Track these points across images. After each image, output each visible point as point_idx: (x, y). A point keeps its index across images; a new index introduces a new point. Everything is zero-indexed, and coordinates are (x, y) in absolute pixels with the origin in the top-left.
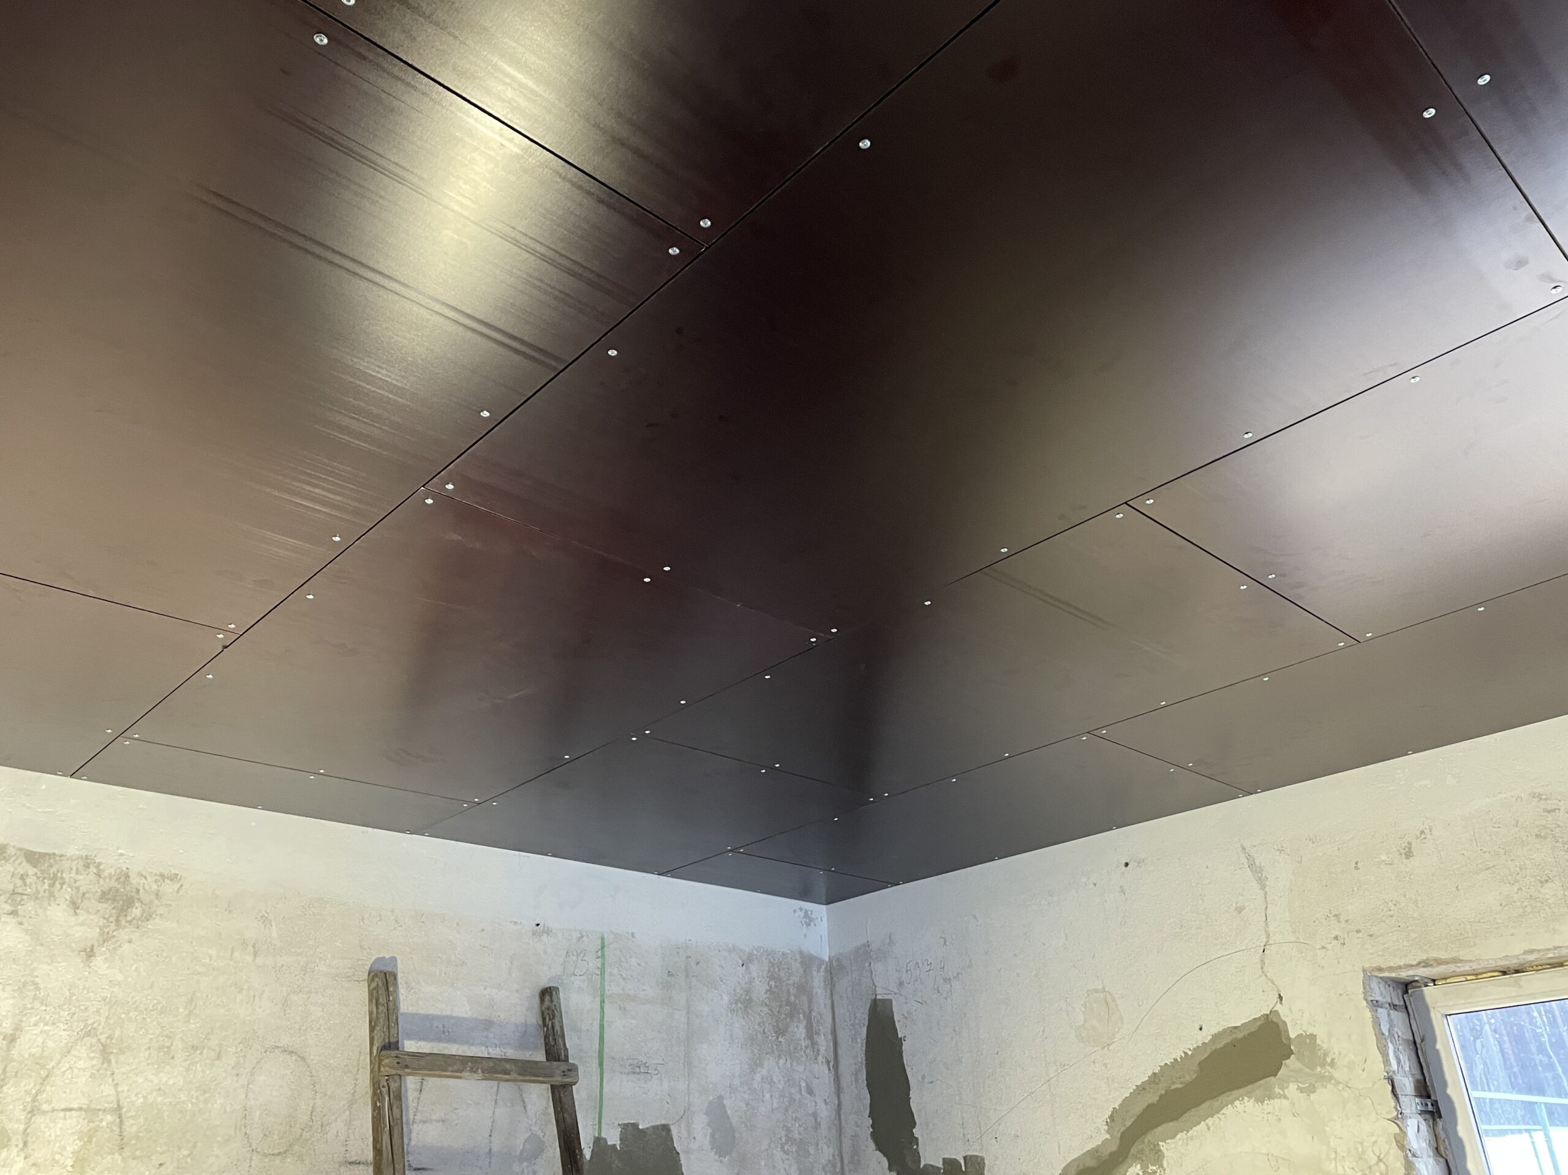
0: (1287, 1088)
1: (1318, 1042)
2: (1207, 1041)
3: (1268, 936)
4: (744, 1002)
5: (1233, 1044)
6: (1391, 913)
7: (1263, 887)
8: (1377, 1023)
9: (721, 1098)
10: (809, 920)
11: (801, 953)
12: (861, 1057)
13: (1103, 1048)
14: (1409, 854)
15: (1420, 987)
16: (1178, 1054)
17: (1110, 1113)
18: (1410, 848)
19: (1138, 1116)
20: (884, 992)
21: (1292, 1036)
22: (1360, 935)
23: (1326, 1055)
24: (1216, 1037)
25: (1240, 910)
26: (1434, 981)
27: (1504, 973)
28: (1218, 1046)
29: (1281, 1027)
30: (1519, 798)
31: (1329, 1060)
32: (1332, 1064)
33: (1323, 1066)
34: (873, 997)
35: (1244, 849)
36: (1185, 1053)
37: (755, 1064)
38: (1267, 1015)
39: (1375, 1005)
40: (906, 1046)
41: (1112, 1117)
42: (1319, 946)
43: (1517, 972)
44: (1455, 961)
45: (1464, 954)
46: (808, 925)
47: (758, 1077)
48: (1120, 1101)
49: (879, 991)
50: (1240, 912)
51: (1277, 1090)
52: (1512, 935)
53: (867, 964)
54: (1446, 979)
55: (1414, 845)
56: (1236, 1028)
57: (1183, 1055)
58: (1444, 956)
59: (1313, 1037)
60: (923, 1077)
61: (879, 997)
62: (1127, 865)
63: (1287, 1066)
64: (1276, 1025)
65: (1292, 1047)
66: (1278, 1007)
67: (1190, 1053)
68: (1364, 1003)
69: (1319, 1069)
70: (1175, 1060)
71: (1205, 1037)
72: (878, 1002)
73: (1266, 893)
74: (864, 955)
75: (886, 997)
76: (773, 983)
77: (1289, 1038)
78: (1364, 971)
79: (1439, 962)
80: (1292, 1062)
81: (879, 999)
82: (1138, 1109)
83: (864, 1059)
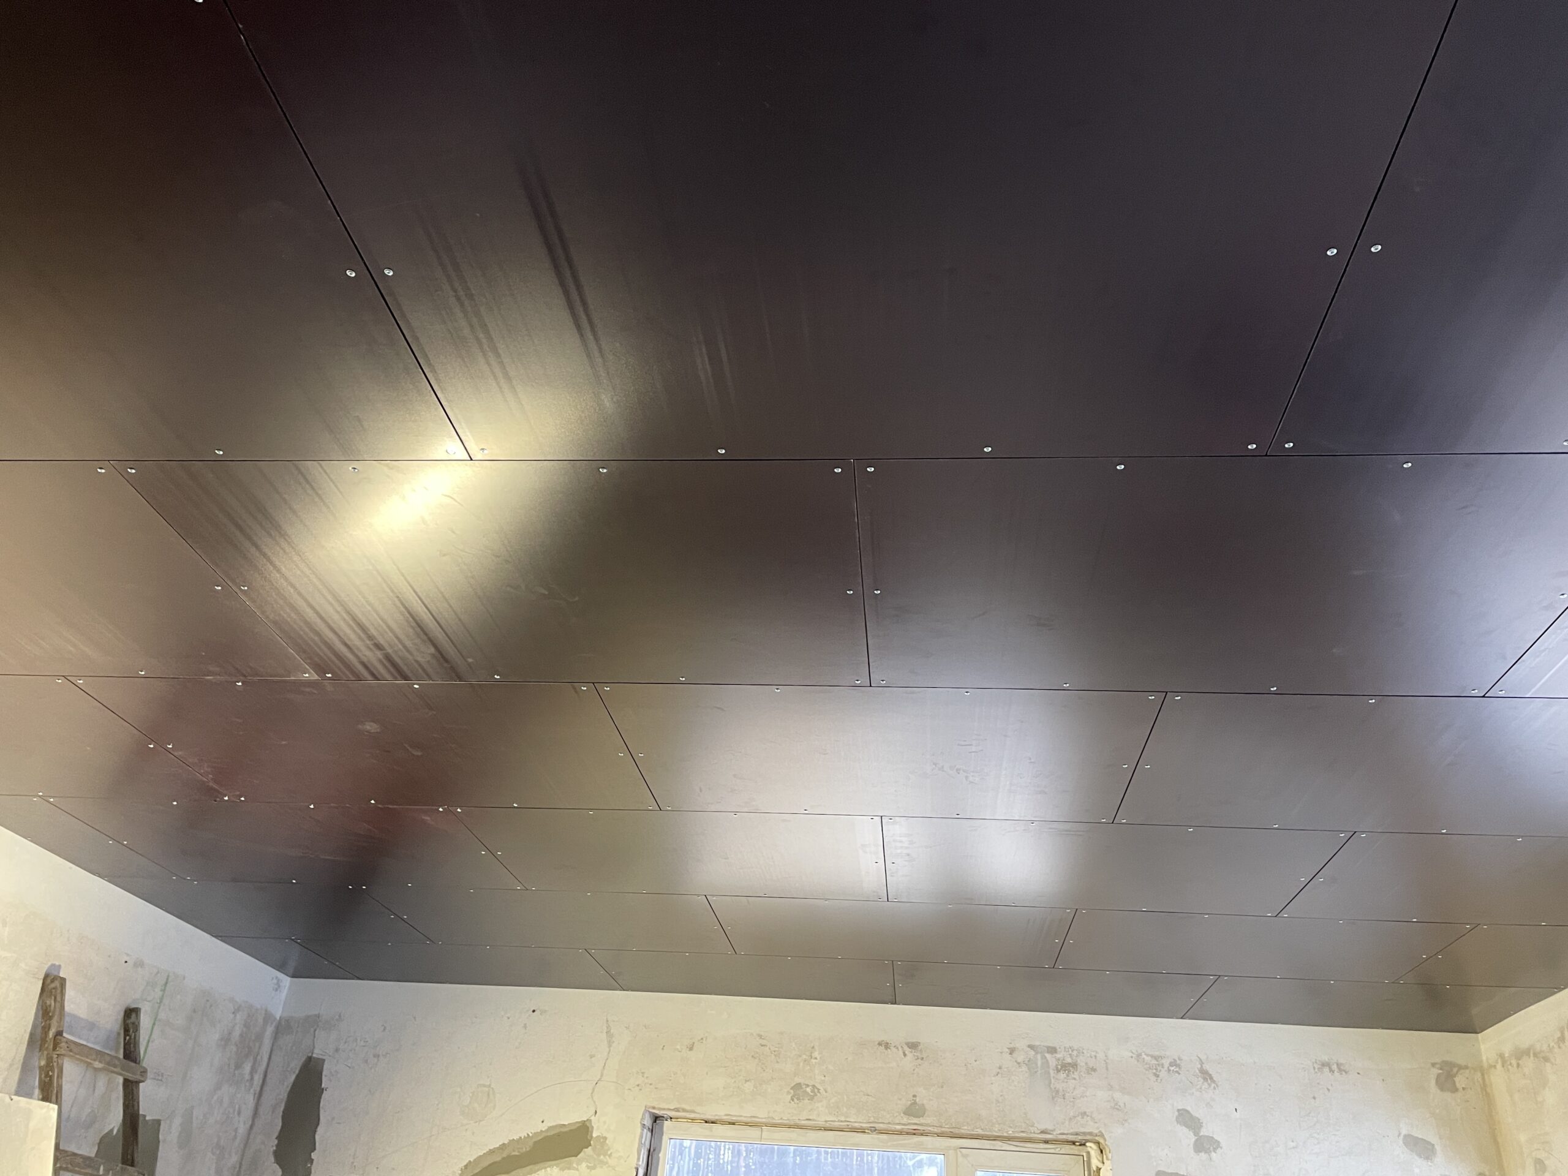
0: (580, 1165)
1: (607, 1142)
2: (544, 1130)
3: (602, 1075)
4: (225, 1041)
5: (559, 1135)
6: (670, 1078)
7: (610, 1046)
8: (641, 1136)
9: (193, 1107)
10: (278, 987)
11: (266, 1010)
12: (284, 1095)
13: (476, 1122)
14: (691, 1049)
15: (663, 1120)
16: (523, 1135)
17: (465, 1163)
18: (693, 1046)
19: (484, 1169)
20: (321, 1052)
21: (594, 1135)
22: (651, 1086)
23: (609, 1150)
24: (550, 1128)
25: (592, 1057)
26: (671, 1118)
27: (706, 1122)
28: (549, 1134)
29: (590, 1129)
30: (752, 1034)
31: (609, 1153)
32: (610, 1156)
33: (604, 1156)
34: (310, 1055)
35: (607, 1021)
36: (528, 1135)
37: (218, 1087)
38: (585, 1121)
39: (644, 1126)
40: (325, 1096)
41: (466, 1166)
42: (627, 1088)
43: (712, 1123)
44: (693, 1112)
45: (698, 1109)
46: (277, 990)
47: (215, 1098)
48: (475, 1157)
49: (316, 1051)
50: (591, 1058)
51: (575, 1165)
52: (723, 1104)
53: (312, 1030)
54: (677, 1118)
55: (695, 1044)
56: (565, 1125)
57: (526, 1136)
58: (688, 1108)
59: (605, 1138)
60: (333, 1119)
61: (314, 1055)
62: (534, 1011)
63: (585, 1152)
64: (588, 1128)
65: (592, 1142)
66: (593, 1118)
67: (531, 1135)
68: (640, 1124)
69: (602, 1157)
70: (521, 1138)
71: (544, 1127)
72: (312, 1060)
73: (610, 1051)
74: (313, 1023)
75: (321, 1057)
76: (244, 1029)
77: (592, 1137)
78: (646, 1107)
79: (684, 1110)
80: (588, 1151)
81: (314, 1058)
82: (486, 1164)
83: (286, 1097)
